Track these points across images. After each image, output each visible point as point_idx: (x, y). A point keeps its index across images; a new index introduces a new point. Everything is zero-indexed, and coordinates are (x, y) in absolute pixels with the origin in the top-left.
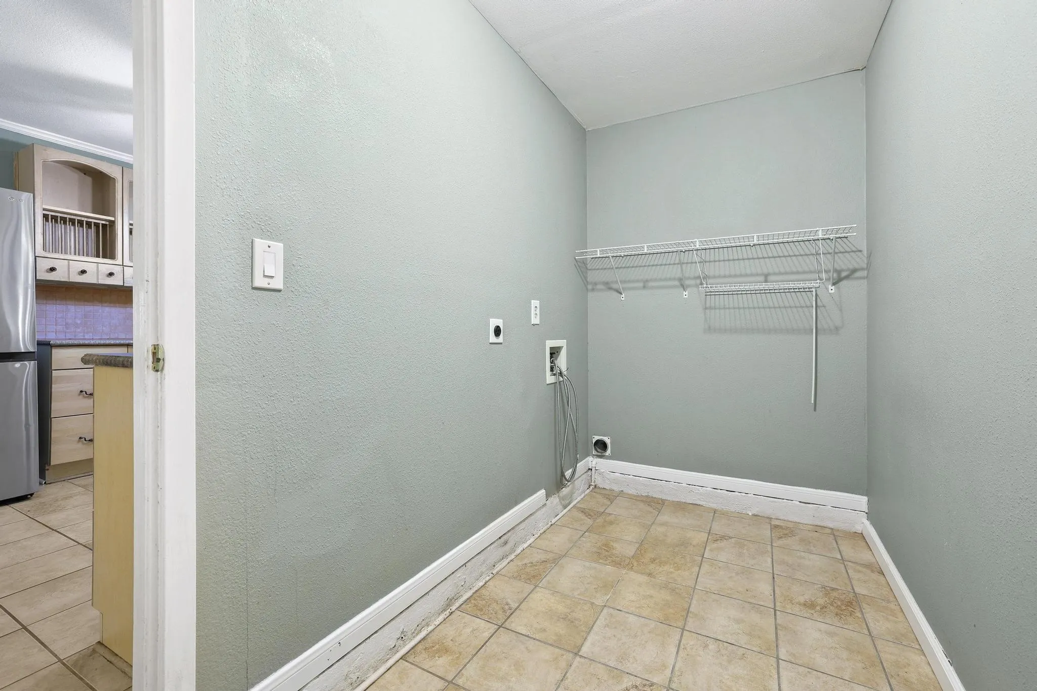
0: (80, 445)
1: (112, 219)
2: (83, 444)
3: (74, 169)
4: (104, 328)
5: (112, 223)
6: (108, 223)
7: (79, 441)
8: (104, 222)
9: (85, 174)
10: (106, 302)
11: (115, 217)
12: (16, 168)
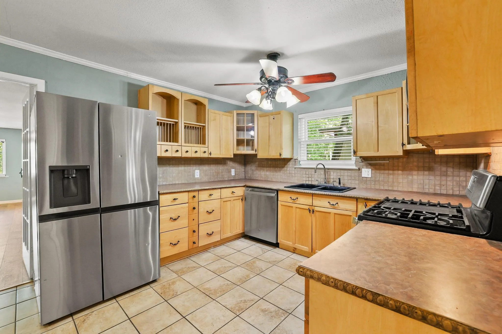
0: (170, 247)
1: (177, 121)
2: (172, 246)
3: (160, 96)
4: (170, 179)
5: (177, 123)
6: (174, 123)
7: (170, 245)
8: (173, 123)
9: (164, 98)
10: (171, 165)
11: (178, 120)
12: (139, 98)
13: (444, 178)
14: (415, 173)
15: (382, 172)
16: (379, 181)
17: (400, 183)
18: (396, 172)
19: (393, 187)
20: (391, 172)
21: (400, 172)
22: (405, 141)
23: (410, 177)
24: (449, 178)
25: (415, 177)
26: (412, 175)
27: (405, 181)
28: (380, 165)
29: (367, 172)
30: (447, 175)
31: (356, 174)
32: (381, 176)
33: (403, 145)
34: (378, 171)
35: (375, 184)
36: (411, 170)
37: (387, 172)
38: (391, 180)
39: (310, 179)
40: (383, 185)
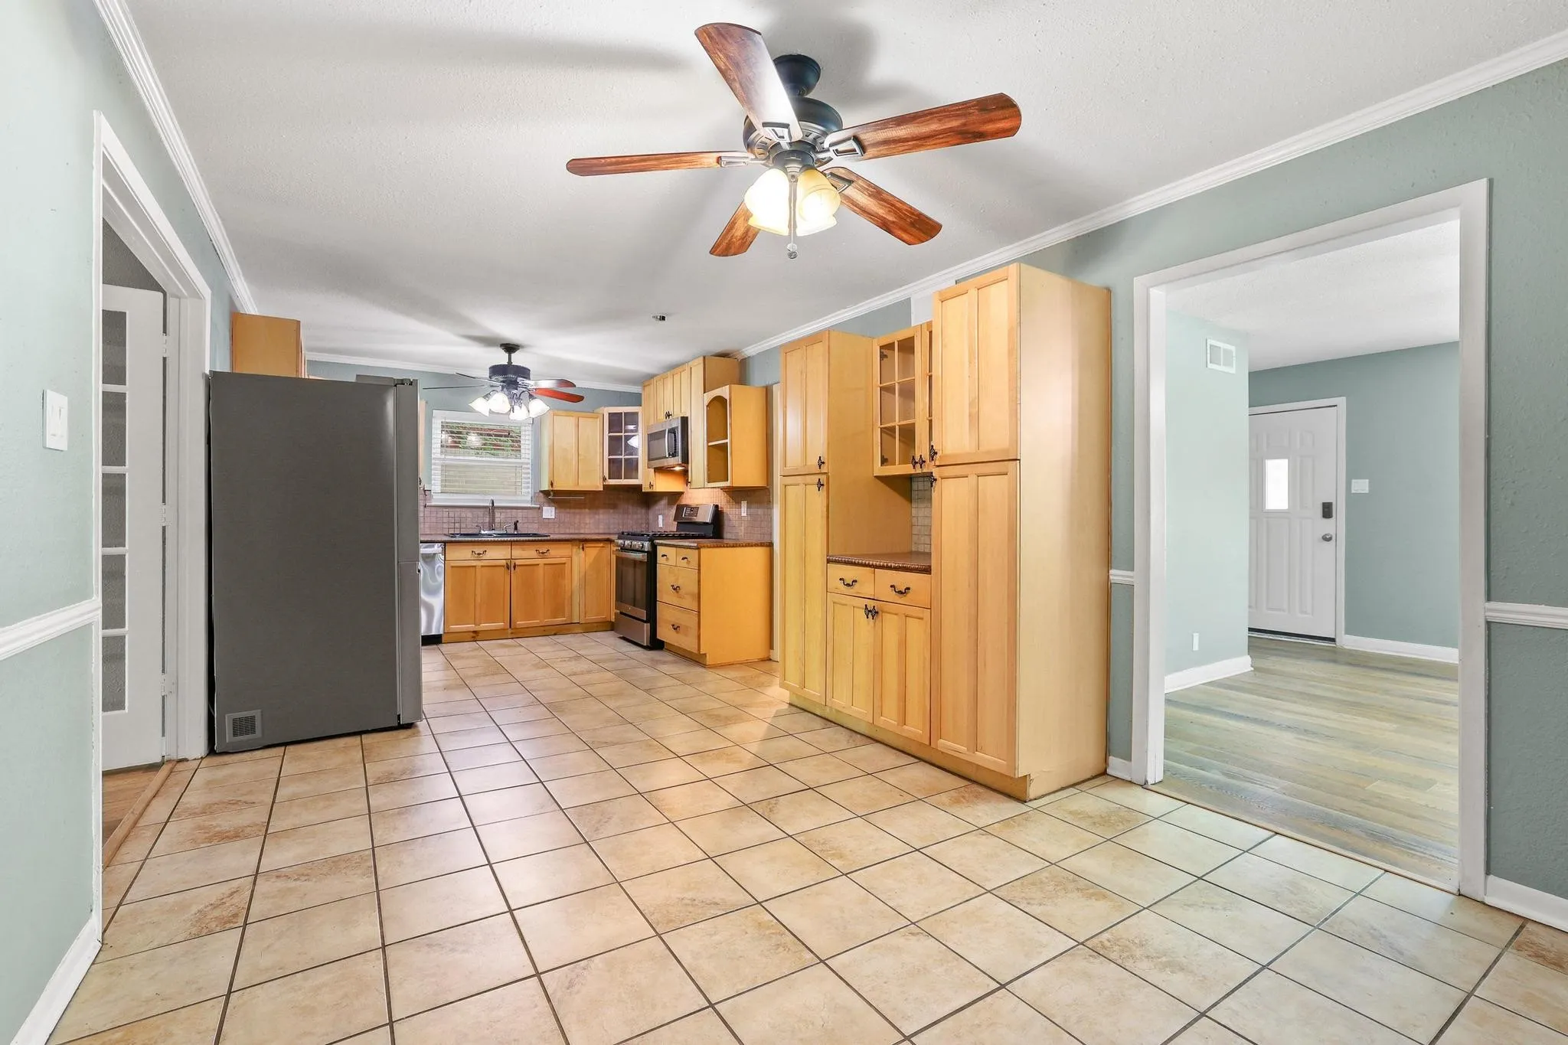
13: (626, 516)
14: (601, 511)
15: (568, 510)
16: (564, 522)
17: (587, 524)
18: (583, 510)
19: (579, 529)
20: (577, 511)
21: (587, 510)
22: (607, 476)
23: (597, 517)
24: (630, 517)
25: (601, 516)
26: (599, 514)
27: (592, 521)
28: (568, 502)
29: (549, 512)
30: (628, 513)
31: (534, 514)
32: (567, 516)
33: (604, 479)
34: (563, 510)
35: (559, 527)
36: (598, 508)
37: (572, 511)
38: (577, 521)
39: (457, 525)
40: (569, 528)
